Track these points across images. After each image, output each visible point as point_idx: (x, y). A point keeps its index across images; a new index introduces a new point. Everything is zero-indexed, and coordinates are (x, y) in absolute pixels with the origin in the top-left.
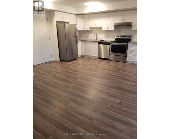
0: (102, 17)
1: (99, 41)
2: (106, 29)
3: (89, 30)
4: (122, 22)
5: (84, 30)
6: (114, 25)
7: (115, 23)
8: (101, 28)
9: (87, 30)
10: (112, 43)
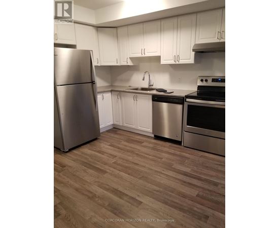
0: (161, 30)
1: (154, 92)
2: (172, 62)
3: (130, 63)
4: (218, 41)
5: (118, 65)
6: (193, 50)
7: (196, 45)
8: (158, 58)
9: (125, 64)
10: (188, 100)
